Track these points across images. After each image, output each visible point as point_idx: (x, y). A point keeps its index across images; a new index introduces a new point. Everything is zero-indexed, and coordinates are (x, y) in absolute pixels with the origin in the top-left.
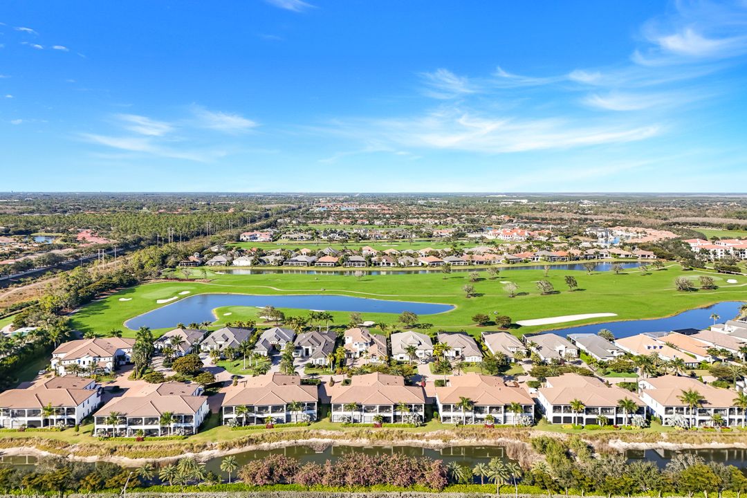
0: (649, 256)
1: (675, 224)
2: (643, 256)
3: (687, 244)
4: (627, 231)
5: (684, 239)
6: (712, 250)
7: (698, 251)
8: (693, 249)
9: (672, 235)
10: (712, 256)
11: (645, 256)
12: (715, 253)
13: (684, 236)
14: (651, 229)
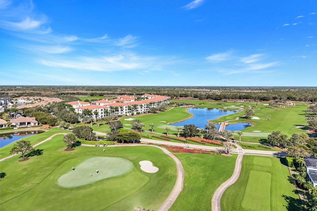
0: (29, 123)
1: (61, 94)
2: (21, 124)
3: (70, 106)
4: (28, 99)
5: (67, 102)
6: (94, 110)
7: (81, 112)
8: (76, 111)
9: (58, 100)
10: (94, 116)
11: (24, 123)
12: (96, 114)
13: (67, 100)
14: (46, 97)
